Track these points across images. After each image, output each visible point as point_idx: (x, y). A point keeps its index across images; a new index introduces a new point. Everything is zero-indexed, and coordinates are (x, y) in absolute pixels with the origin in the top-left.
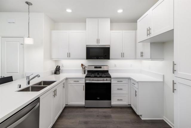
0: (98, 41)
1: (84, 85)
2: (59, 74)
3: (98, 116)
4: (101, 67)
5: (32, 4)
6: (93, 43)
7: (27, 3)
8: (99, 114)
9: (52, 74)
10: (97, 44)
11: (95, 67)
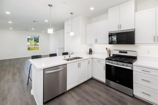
0: (120, 26)
1: (105, 65)
2: (92, 54)
3: (112, 96)
4: (126, 53)
5: (73, 13)
6: (115, 29)
7: (71, 13)
8: (115, 96)
9: (88, 54)
10: (119, 30)
11: (120, 52)
